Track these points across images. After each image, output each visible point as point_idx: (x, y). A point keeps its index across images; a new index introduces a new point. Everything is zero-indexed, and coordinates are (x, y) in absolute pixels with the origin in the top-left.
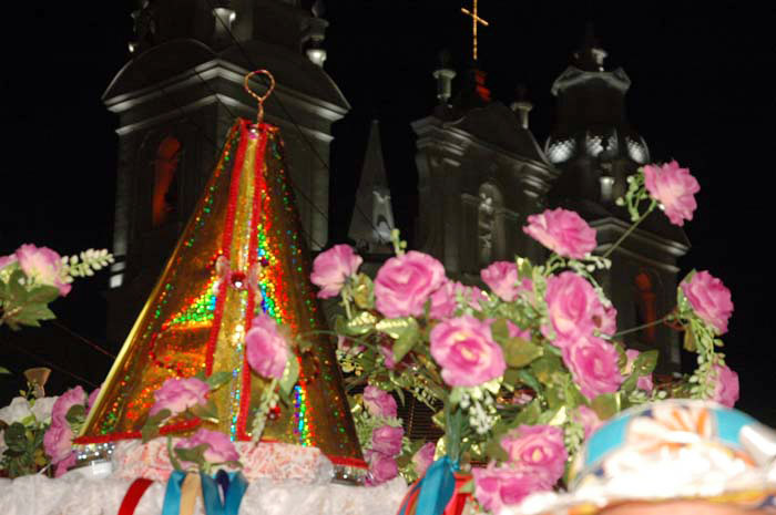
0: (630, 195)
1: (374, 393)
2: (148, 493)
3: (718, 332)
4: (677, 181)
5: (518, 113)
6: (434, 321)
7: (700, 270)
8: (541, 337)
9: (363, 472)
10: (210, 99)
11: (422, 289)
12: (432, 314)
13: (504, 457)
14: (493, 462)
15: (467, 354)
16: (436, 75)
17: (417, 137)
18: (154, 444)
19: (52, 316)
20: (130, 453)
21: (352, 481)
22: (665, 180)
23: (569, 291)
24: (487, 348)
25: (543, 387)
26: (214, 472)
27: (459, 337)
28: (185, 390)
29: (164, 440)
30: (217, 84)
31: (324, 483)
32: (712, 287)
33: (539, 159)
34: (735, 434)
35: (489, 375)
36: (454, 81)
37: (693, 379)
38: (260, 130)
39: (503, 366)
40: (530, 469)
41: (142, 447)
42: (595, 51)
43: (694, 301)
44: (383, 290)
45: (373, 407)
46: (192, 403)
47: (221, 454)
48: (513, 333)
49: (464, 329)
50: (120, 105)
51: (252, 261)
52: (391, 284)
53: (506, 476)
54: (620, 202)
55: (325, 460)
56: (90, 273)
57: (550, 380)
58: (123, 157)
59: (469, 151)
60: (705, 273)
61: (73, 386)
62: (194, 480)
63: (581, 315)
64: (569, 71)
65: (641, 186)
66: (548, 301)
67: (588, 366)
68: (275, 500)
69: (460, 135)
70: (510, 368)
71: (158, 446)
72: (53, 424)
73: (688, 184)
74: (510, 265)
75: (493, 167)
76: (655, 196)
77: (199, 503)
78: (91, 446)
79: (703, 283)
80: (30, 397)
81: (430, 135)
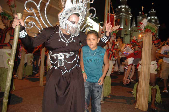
5: (146, 15)
16: (139, 13)
30: (122, 15)
42: (153, 9)
59: (142, 19)
64: (150, 11)
69: (141, 17)
81: (138, 18)
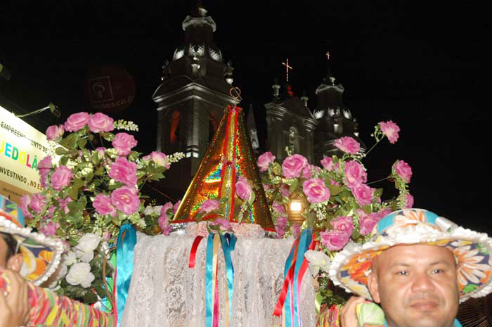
0: (375, 133)
1: (276, 205)
2: (202, 241)
3: (407, 182)
4: (392, 128)
5: (304, 100)
6: (304, 179)
7: (400, 160)
8: (343, 184)
9: (275, 233)
10: (191, 97)
11: (300, 168)
12: (303, 177)
13: (331, 228)
14: (327, 230)
15: (316, 191)
16: (273, 87)
17: (266, 110)
18: (201, 223)
19: (164, 177)
20: (192, 227)
21: (271, 237)
22: (388, 127)
23: (353, 167)
24: (323, 189)
25: (344, 202)
26: (224, 233)
27: (313, 185)
28: (212, 204)
29: (205, 222)
30: (193, 92)
31: (262, 238)
32: (404, 166)
33: (311, 117)
34: (434, 221)
35: (324, 199)
36: (280, 89)
37: (398, 199)
38: (236, 109)
39: (329, 195)
40: (341, 232)
41: (196, 225)
42: (331, 78)
43: (398, 171)
44: (285, 168)
45: (276, 210)
46: (214, 209)
47: (226, 227)
48: (332, 184)
49: (315, 182)
50: (158, 100)
51: (234, 157)
52: (288, 166)
53: (332, 235)
54: (372, 135)
55: (262, 229)
56: (177, 161)
57: (347, 200)
58: (160, 119)
59: (285, 114)
60: (402, 161)
61: (168, 202)
62: (217, 236)
63: (357, 176)
64: (322, 85)
65: (379, 129)
66: (345, 171)
67: (361, 195)
68: (247, 244)
69: (282, 109)
70: (331, 196)
71: (202, 224)
72: (161, 215)
73: (396, 129)
74: (330, 158)
75: (295, 121)
76: (384, 133)
77: (220, 245)
78: (177, 224)
79: (401, 165)
80: (153, 206)
81: (271, 109)
